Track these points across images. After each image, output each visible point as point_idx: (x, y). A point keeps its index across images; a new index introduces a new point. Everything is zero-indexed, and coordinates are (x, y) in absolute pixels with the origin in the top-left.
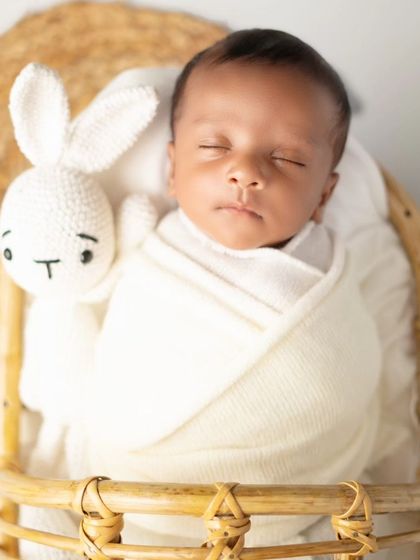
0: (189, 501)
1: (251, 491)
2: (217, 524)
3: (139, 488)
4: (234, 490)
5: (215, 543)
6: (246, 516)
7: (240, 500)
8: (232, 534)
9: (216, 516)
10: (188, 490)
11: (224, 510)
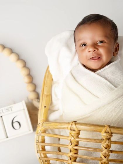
0: (99, 128)
1: (114, 127)
2: (105, 134)
3: (86, 124)
4: (110, 127)
5: (104, 139)
6: (112, 133)
7: (111, 129)
8: (109, 137)
9: (105, 132)
10: (98, 126)
11: (107, 131)
